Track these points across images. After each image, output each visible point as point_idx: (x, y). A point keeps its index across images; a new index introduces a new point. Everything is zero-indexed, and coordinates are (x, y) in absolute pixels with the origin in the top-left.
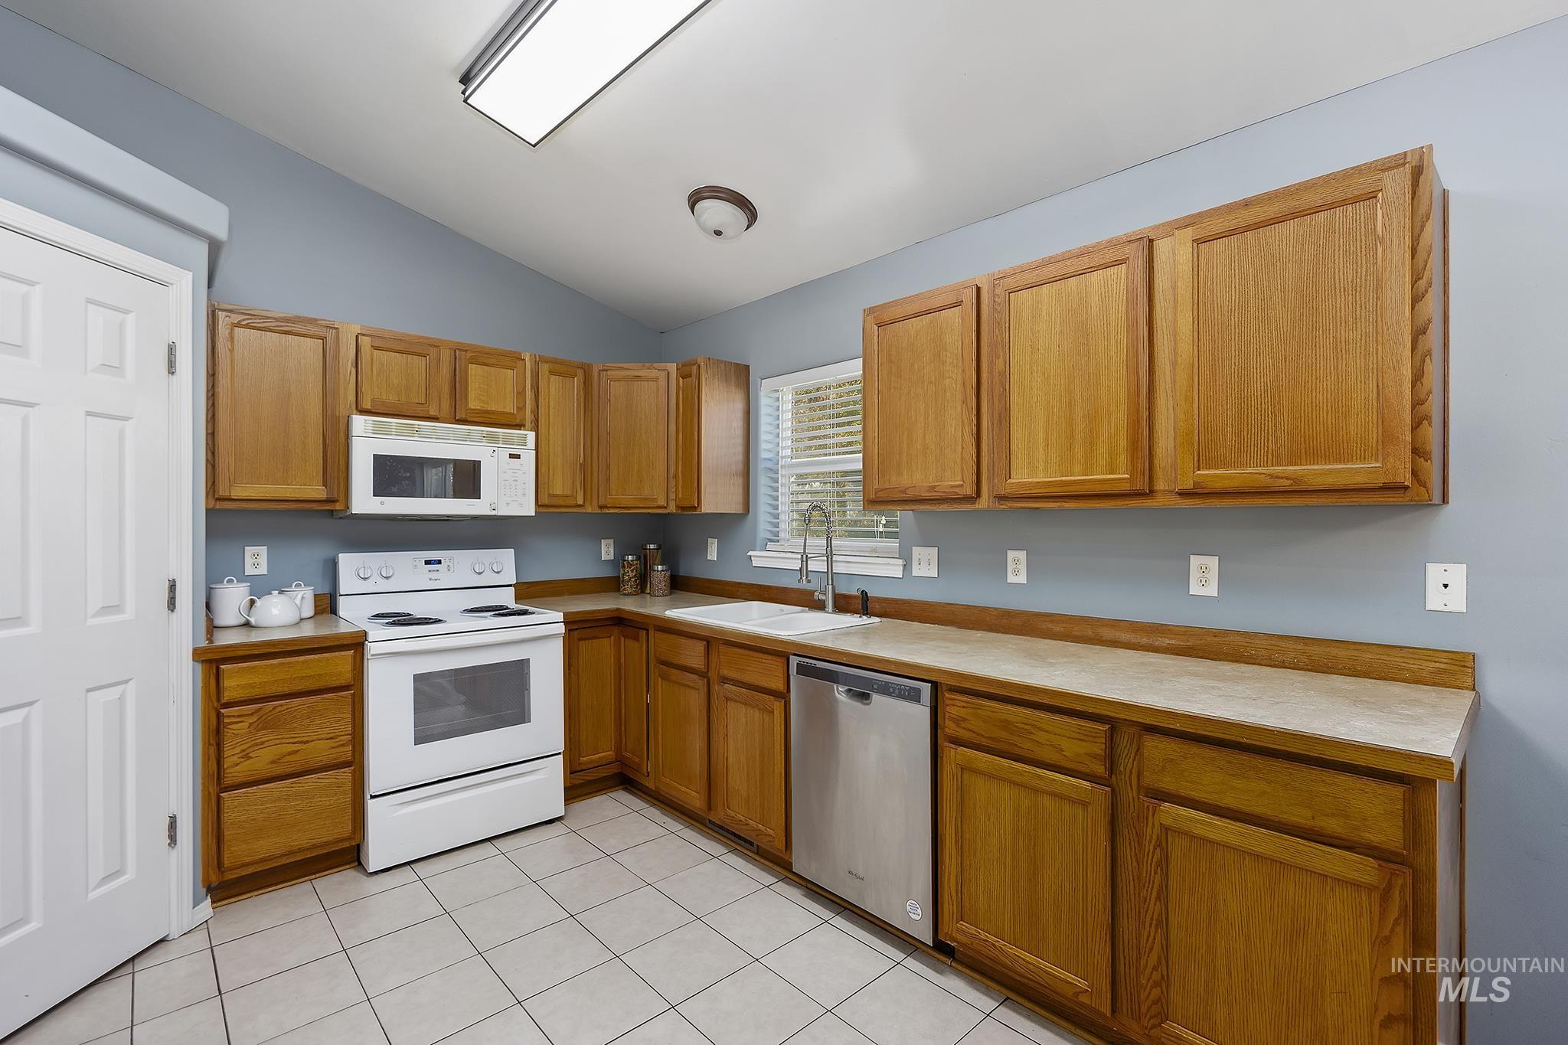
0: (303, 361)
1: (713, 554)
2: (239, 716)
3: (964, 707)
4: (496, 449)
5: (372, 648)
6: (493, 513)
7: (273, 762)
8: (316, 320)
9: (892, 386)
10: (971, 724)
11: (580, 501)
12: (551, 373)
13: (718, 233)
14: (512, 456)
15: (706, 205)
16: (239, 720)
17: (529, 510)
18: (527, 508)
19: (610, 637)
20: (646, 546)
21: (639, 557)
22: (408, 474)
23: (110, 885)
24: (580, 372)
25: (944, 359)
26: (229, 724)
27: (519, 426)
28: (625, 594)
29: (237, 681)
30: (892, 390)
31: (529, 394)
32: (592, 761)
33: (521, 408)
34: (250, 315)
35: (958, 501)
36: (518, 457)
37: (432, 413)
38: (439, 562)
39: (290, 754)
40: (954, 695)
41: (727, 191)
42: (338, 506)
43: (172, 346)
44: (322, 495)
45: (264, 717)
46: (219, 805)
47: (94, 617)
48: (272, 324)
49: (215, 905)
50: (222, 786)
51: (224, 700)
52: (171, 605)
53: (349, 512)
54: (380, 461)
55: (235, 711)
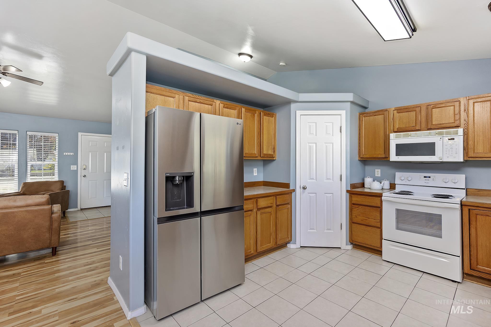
0: (379, 122)
4: (443, 138)
6: (441, 161)
7: (362, 220)
8: (383, 110)
12: (475, 102)
14: (450, 139)
16: (355, 208)
17: (461, 159)
18: (459, 159)
23: (329, 231)
26: (353, 208)
27: (458, 127)
29: (357, 199)
31: (463, 113)
33: (457, 120)
34: (367, 114)
36: (454, 139)
37: (417, 128)
38: (430, 177)
39: (365, 220)
42: (387, 159)
43: (341, 127)
44: (384, 156)
45: (360, 209)
46: (352, 226)
47: (326, 180)
48: (371, 114)
49: (353, 248)
50: (352, 222)
51: (353, 203)
52: (341, 180)
53: (390, 161)
54: (398, 146)
55: (354, 206)
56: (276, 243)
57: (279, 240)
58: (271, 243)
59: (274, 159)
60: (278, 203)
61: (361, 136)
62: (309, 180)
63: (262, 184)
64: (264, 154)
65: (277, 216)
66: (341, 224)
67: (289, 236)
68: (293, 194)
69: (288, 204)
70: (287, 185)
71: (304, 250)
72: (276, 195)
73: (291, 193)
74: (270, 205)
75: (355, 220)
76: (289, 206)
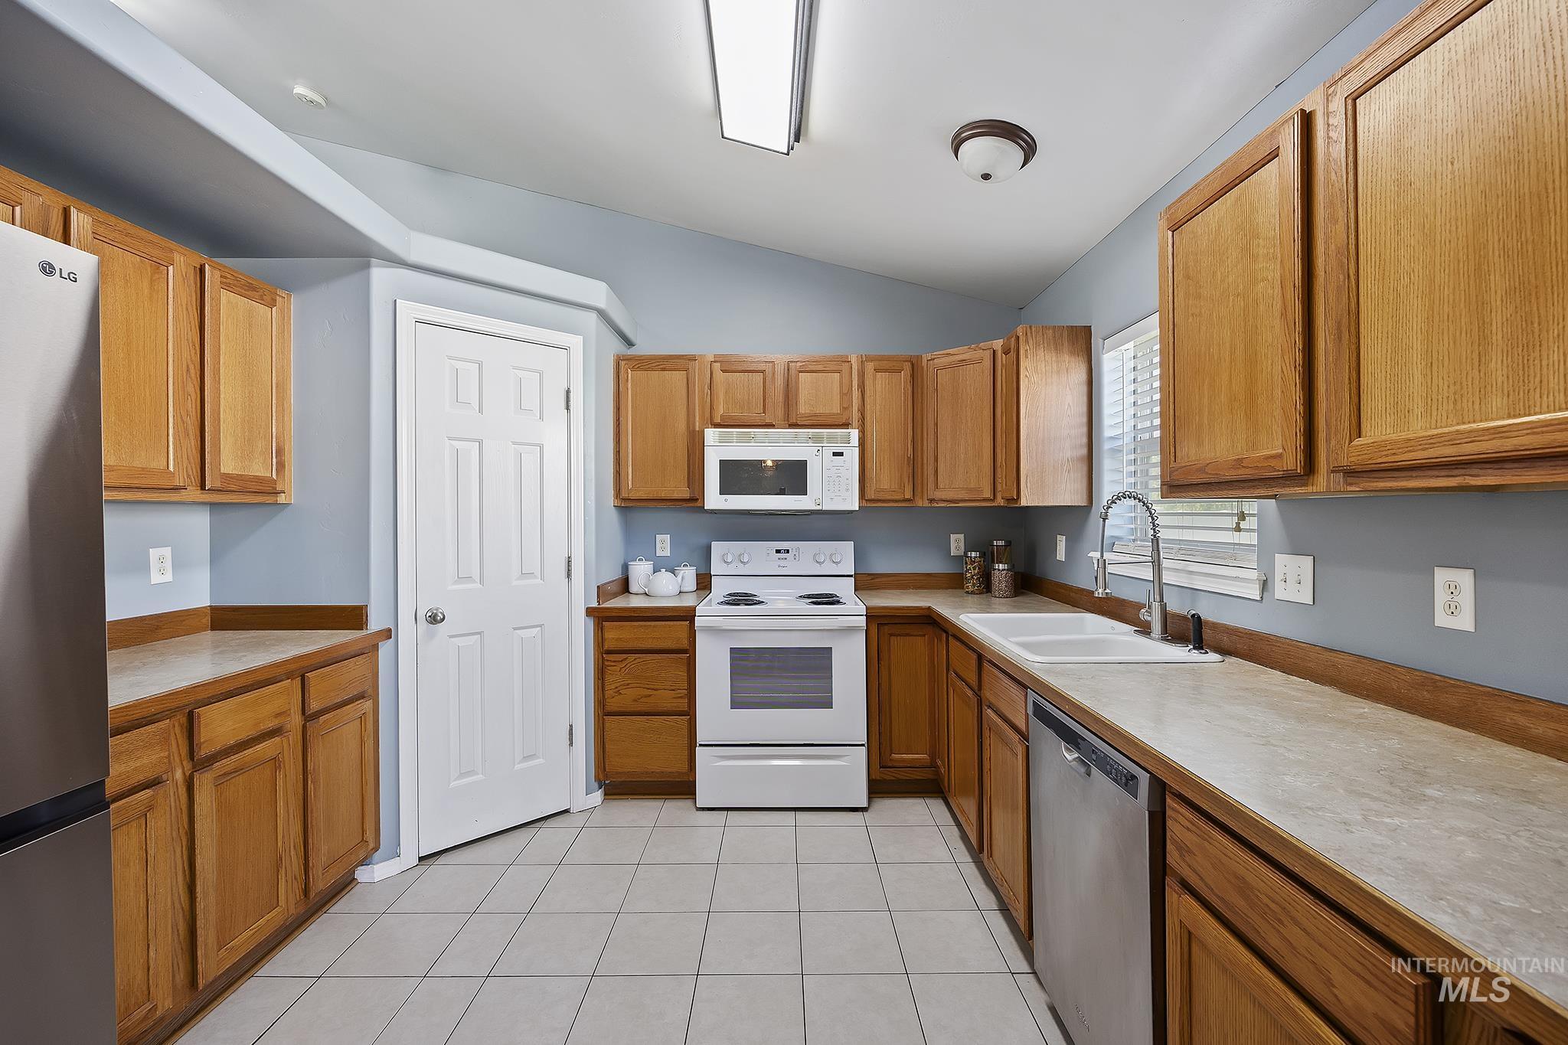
0: (674, 390)
1: (1061, 555)
2: (614, 661)
3: (1188, 829)
4: (820, 448)
5: (699, 622)
6: (819, 508)
7: (635, 700)
8: (683, 356)
9: (1190, 312)
10: (1197, 862)
11: (908, 495)
12: (876, 370)
13: (986, 177)
14: (835, 454)
15: (968, 148)
16: (613, 664)
17: (853, 504)
18: (851, 502)
19: (924, 635)
20: (993, 543)
21: (983, 555)
22: (746, 475)
23: (530, 762)
24: (907, 366)
25: (1255, 252)
26: (608, 666)
27: (846, 425)
28: (967, 592)
29: (615, 634)
30: (1190, 320)
31: (856, 394)
32: (904, 760)
33: (846, 408)
34: (640, 360)
35: (1281, 481)
36: (841, 454)
37: (767, 420)
38: (788, 551)
39: (646, 696)
40: (1178, 803)
41: (997, 124)
42: (699, 504)
43: (568, 392)
44: (687, 496)
45: (629, 665)
46: (603, 724)
47: (518, 579)
48: (654, 365)
49: (607, 797)
50: (605, 711)
51: (606, 647)
52: (569, 575)
53: (705, 508)
54: (725, 465)
55: (612, 657)
56: (306, 892)
57: (320, 874)
58: (282, 902)
59: (282, 499)
60: (314, 706)
61: (622, 427)
62: (455, 583)
63: (207, 620)
64: (227, 477)
65: (310, 766)
66: (571, 726)
67: (370, 835)
68: (385, 649)
69: (361, 696)
70: (353, 617)
71: (436, 868)
72: (300, 671)
73: (376, 647)
74: (270, 724)
75: (613, 704)
76: (367, 705)
